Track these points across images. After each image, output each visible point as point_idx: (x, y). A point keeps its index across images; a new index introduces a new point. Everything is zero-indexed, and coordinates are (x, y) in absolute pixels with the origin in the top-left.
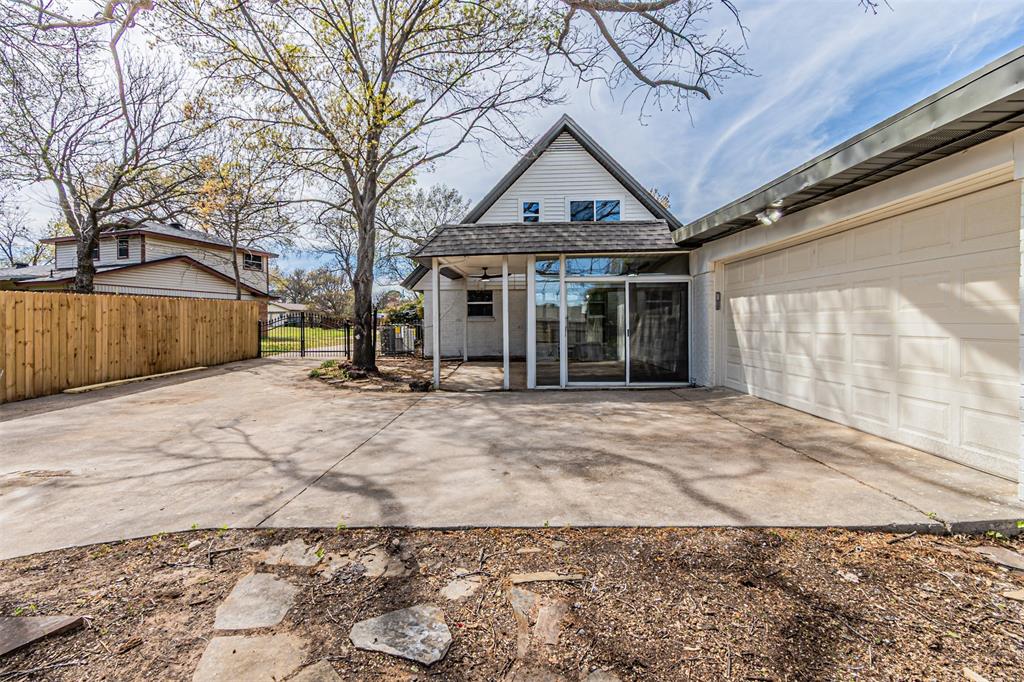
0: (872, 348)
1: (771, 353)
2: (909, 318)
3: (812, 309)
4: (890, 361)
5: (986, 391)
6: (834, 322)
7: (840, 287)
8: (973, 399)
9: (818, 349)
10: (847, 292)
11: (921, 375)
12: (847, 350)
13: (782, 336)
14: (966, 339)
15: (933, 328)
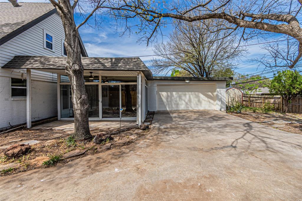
0: (196, 100)
1: (175, 102)
2: (201, 96)
3: (185, 95)
4: (199, 101)
5: (210, 102)
6: (190, 96)
7: (191, 92)
8: (209, 103)
9: (187, 100)
10: (192, 93)
11: (203, 102)
12: (192, 100)
13: (178, 99)
14: (208, 98)
15: (205, 97)
